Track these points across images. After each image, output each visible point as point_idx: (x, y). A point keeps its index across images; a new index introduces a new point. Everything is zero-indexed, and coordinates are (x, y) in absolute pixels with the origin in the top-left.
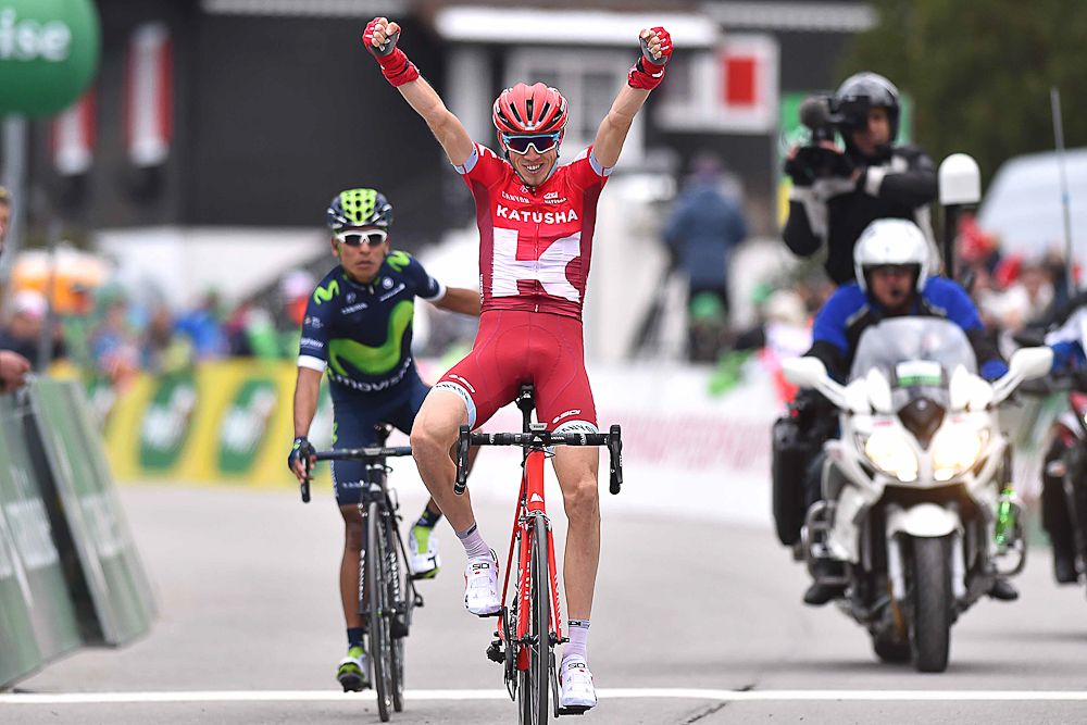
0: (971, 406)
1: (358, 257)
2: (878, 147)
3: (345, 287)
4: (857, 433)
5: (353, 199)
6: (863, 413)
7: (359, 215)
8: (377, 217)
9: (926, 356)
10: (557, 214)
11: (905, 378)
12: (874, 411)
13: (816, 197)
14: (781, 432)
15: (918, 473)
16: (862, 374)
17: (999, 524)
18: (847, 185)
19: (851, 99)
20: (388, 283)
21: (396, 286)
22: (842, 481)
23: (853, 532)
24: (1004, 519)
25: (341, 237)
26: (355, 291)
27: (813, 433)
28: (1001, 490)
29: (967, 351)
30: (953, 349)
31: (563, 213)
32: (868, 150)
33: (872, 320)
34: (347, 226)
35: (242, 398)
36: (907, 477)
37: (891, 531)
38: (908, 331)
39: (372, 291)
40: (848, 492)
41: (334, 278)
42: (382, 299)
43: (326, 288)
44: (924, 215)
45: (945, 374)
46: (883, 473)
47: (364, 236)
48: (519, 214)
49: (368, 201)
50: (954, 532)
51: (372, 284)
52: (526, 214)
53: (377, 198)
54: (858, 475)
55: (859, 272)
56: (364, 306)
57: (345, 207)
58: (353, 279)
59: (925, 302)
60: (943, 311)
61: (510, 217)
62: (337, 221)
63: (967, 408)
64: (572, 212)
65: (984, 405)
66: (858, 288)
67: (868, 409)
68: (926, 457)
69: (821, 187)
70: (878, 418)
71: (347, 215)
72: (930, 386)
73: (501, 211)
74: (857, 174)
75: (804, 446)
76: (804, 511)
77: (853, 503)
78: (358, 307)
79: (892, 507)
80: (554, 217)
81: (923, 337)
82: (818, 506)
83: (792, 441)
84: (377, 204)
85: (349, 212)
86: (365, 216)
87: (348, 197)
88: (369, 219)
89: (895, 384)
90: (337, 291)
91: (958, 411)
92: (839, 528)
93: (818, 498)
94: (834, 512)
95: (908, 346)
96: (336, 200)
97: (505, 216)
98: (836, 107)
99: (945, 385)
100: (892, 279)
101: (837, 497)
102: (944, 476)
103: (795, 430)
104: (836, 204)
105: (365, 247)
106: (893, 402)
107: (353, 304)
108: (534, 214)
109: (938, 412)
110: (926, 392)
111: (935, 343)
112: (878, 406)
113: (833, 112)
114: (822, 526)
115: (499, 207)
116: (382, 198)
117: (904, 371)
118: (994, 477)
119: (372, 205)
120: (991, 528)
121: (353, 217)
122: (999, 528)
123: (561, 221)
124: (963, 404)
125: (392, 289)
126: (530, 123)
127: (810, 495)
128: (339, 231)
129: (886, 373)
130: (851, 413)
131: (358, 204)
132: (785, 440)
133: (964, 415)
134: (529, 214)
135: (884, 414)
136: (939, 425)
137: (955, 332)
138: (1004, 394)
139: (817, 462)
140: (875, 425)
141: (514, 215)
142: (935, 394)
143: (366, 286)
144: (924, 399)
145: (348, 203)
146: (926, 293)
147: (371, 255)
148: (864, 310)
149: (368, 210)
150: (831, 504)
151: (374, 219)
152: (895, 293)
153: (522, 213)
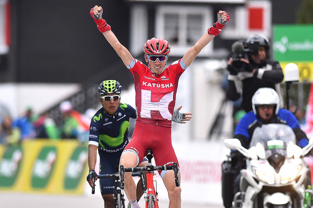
0: (294, 157)
1: (109, 105)
2: (262, 61)
3: (104, 116)
4: (252, 166)
5: (108, 83)
6: (255, 159)
7: (110, 89)
8: (116, 90)
9: (278, 138)
10: (166, 85)
11: (270, 146)
12: (259, 158)
13: (238, 79)
14: (225, 166)
15: (275, 181)
16: (254, 145)
17: (305, 200)
18: (250, 75)
19: (252, 43)
20: (120, 114)
21: (123, 115)
22: (247, 184)
23: (251, 203)
24: (307, 198)
25: (103, 97)
26: (108, 117)
27: (237, 167)
28: (306, 188)
29: (293, 136)
30: (289, 135)
31: (168, 84)
32: (258, 62)
33: (259, 125)
34: (106, 93)
35: (42, 155)
36: (271, 183)
37: (265, 203)
38: (272, 129)
39: (114, 117)
40: (249, 188)
41: (100, 113)
42: (118, 120)
43: (98, 116)
44: (278, 86)
45: (285, 144)
46: (262, 181)
47: (112, 97)
48: (151, 84)
49: (113, 84)
50: (289, 203)
51: (114, 115)
52: (154, 84)
53: (116, 83)
54: (253, 182)
55: (254, 107)
56: (111, 123)
57: (105, 86)
58: (107, 113)
59: (278, 118)
60: (285, 122)
61: (148, 86)
62: (102, 92)
63: (293, 157)
64: (171, 84)
65: (300, 156)
66: (253, 113)
67: (257, 158)
68: (278, 176)
69: (240, 75)
70: (260, 161)
71: (105, 89)
72: (279, 149)
73: (144, 83)
74: (254, 71)
75: (233, 172)
76: (233, 195)
77: (251, 193)
78: (109, 123)
79: (265, 194)
80: (165, 85)
81: (277, 131)
82: (238, 194)
83: (229, 170)
84: (116, 85)
85: (106, 88)
86: (112, 90)
87: (106, 83)
88: (114, 91)
89: (266, 149)
90: (102, 118)
91: (290, 158)
92: (246, 201)
93: (239, 191)
94: (244, 196)
95: (272, 134)
96: (101, 84)
97: (146, 85)
98: (246, 46)
99: (285, 149)
100: (266, 110)
101: (245, 191)
102: (284, 182)
103: (230, 165)
104: (246, 82)
105: (113, 101)
106: (266, 155)
107: (107, 122)
108: (157, 84)
109: (282, 159)
110: (278, 151)
111: (282, 133)
112: (260, 157)
113: (246, 48)
114: (240, 201)
115: (144, 82)
116: (118, 83)
117: (270, 144)
118: (303, 183)
119: (114, 86)
120: (302, 201)
121: (108, 90)
122: (305, 202)
123: (167, 87)
124: (292, 156)
125: (121, 117)
126: (158, 51)
127: (235, 189)
128: (102, 95)
129: (263, 144)
130: (250, 159)
131: (109, 85)
132: (226, 169)
133: (292, 160)
134: (155, 84)
135: (262, 159)
136: (283, 164)
137: (289, 129)
138: (307, 152)
139: (238, 177)
140: (259, 163)
141: (149, 85)
142: (281, 152)
143: (112, 115)
144: (277, 154)
145: (106, 85)
146: (279, 115)
147: (115, 104)
148: (255, 121)
149: (113, 88)
150: (243, 193)
151: (115, 91)
152: (267, 115)
153: (153, 84)
